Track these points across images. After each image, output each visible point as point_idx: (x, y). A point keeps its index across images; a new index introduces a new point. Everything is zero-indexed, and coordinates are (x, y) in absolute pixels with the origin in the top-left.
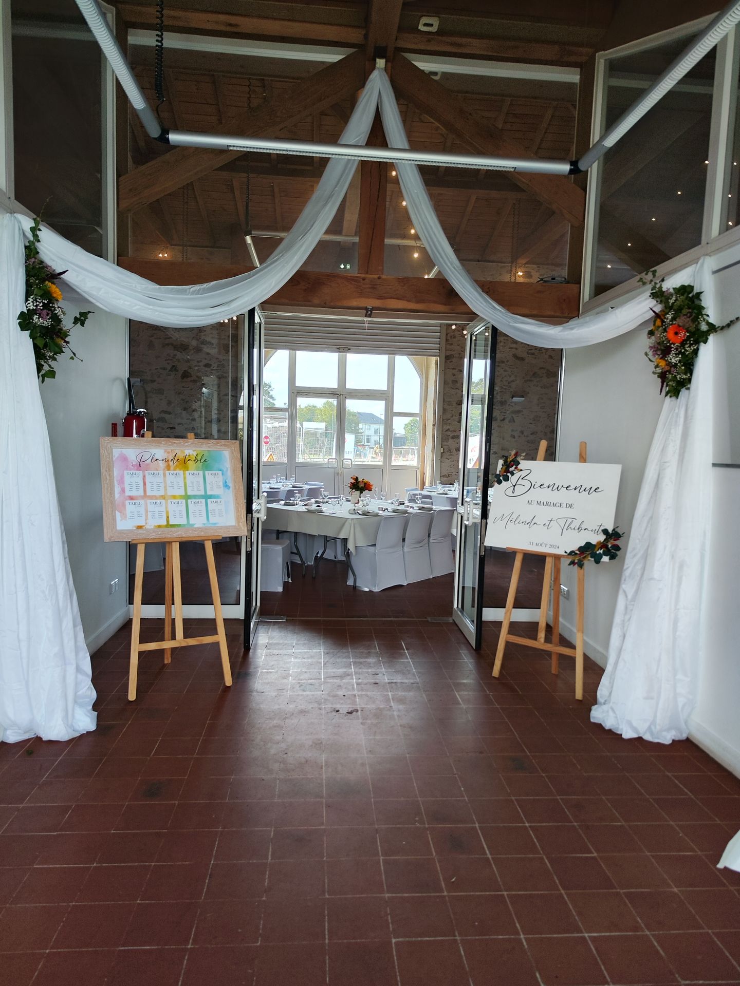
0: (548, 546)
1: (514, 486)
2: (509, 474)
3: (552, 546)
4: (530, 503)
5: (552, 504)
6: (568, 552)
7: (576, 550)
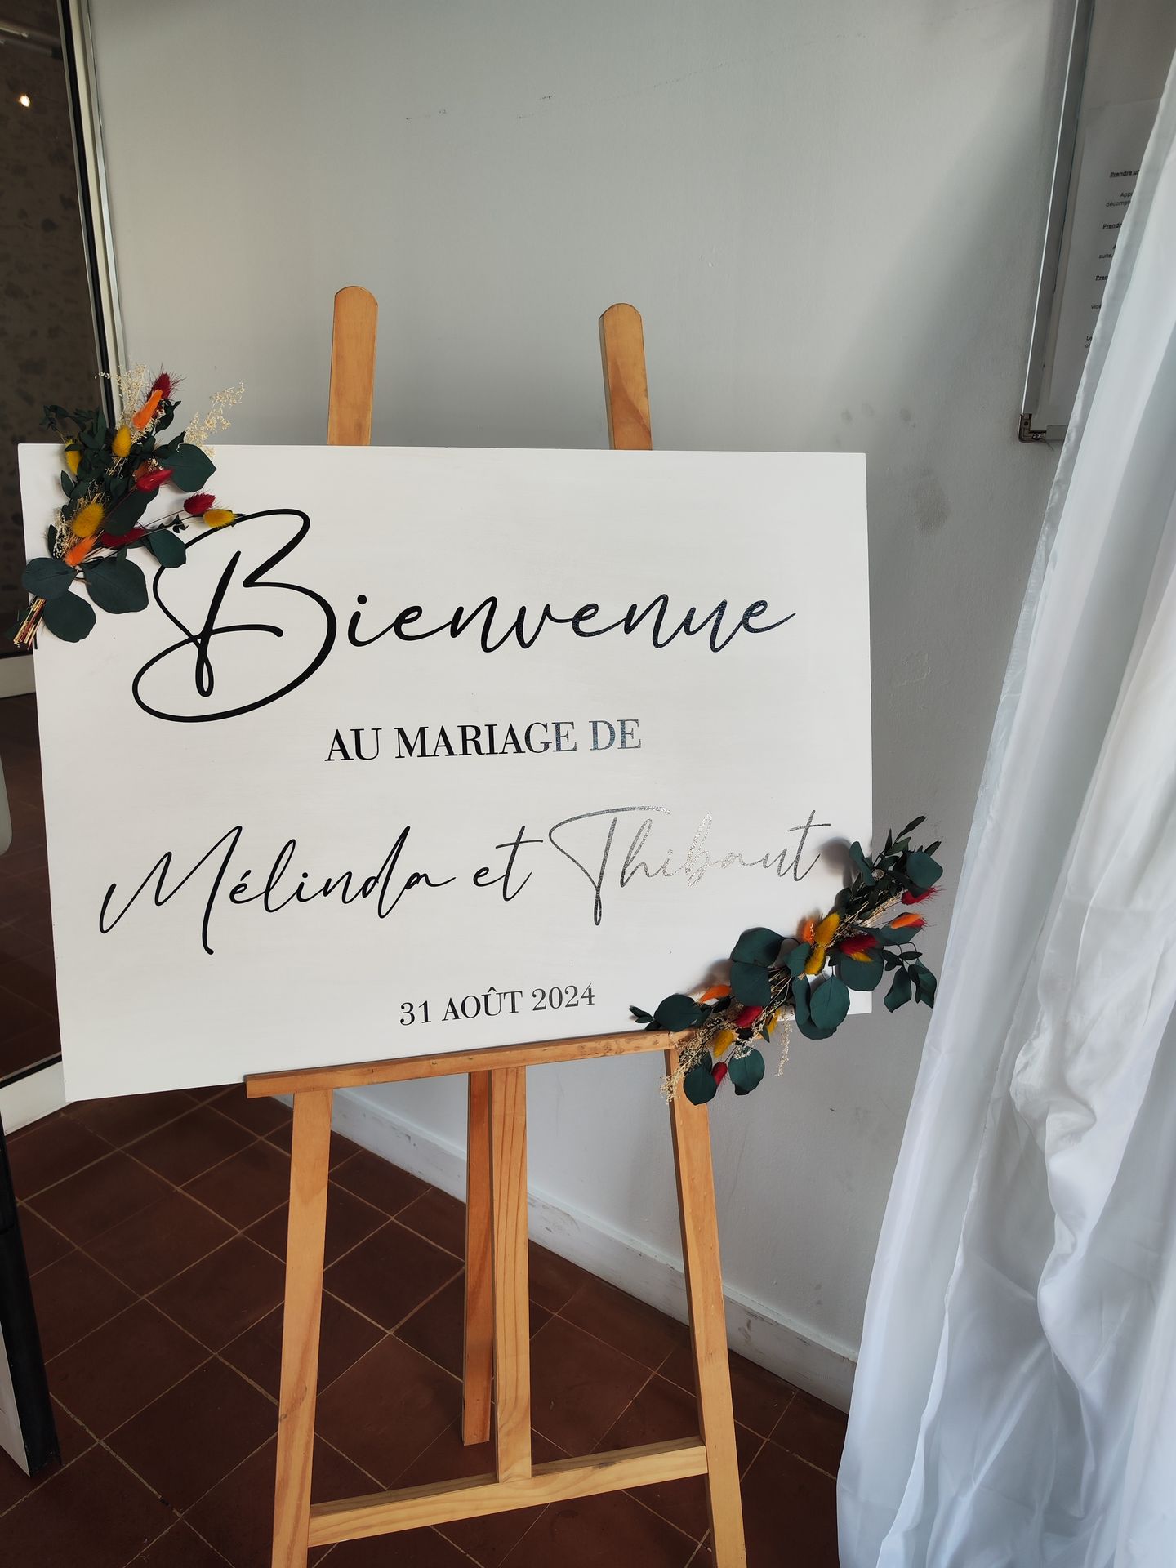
0: (525, 1003)
1: (202, 641)
2: (137, 556)
3: (548, 998)
4: (349, 746)
5: (501, 735)
6: (651, 1009)
7: (696, 990)
